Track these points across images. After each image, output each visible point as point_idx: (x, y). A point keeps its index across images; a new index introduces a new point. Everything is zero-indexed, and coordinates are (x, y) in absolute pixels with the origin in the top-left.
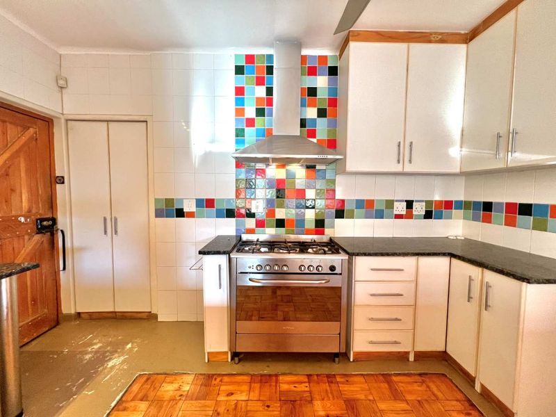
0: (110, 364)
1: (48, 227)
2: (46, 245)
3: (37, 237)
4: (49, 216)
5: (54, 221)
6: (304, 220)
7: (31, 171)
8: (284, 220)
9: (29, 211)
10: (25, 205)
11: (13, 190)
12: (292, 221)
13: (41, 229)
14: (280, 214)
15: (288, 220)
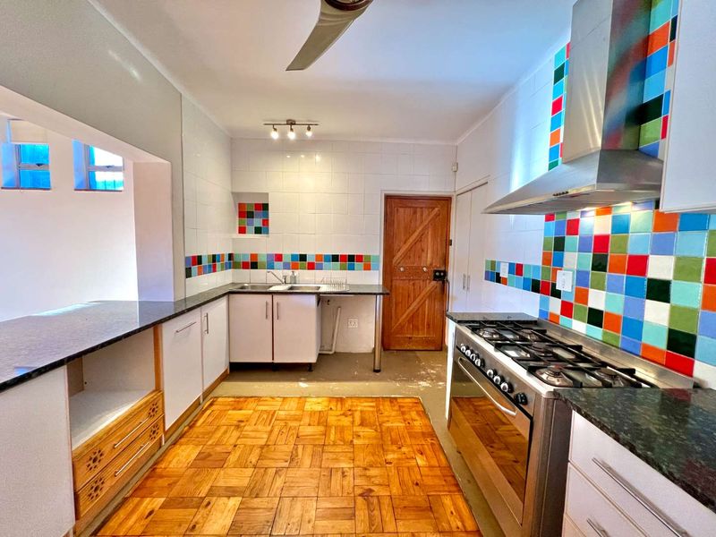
0: (421, 383)
1: (440, 276)
2: (438, 290)
3: (434, 283)
4: (443, 269)
5: (445, 273)
6: (641, 323)
7: (434, 237)
8: (601, 312)
9: (431, 264)
10: (429, 259)
11: (423, 250)
12: (617, 318)
13: (436, 278)
14: (597, 300)
15: (607, 313)
